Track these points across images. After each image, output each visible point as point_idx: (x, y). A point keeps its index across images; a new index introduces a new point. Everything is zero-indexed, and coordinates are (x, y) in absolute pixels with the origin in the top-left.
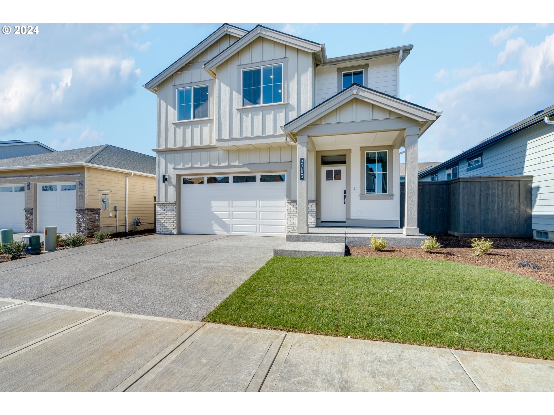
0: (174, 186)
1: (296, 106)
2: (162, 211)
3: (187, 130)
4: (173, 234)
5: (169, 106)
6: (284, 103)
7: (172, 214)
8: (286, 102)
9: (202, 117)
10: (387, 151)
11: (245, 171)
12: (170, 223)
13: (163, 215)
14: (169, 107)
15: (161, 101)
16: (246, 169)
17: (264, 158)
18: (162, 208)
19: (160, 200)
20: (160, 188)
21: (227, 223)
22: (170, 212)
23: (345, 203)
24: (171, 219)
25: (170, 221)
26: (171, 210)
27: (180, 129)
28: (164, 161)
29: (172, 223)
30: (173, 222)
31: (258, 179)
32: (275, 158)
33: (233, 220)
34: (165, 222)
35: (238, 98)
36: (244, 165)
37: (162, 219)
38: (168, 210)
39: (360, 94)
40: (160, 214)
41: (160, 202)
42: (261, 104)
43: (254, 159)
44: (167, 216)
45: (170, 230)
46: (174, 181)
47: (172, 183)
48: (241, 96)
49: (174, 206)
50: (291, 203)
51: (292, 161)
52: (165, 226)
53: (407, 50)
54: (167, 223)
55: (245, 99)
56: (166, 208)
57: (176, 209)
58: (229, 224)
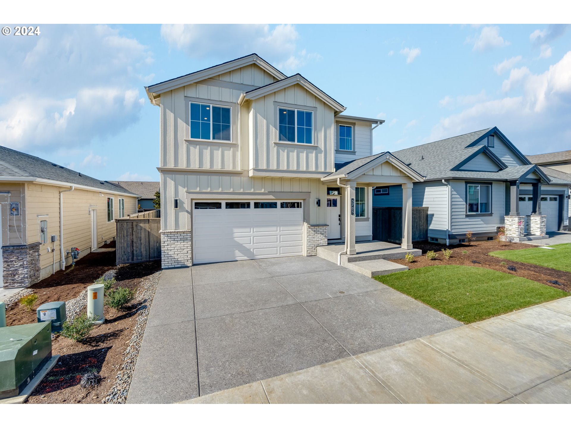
0: (187, 212)
1: (323, 149)
2: (171, 241)
3: (204, 151)
4: (188, 267)
5: (179, 119)
6: (314, 145)
7: (184, 243)
8: (316, 145)
9: (223, 139)
10: (366, 187)
11: (270, 198)
12: (183, 255)
13: (172, 246)
14: (179, 121)
15: (167, 110)
16: (271, 197)
17: (287, 188)
18: (170, 238)
19: (167, 228)
20: (167, 214)
21: (248, 247)
22: (183, 241)
23: (339, 225)
24: (184, 249)
25: (182, 252)
26: (184, 240)
27: (195, 148)
28: (173, 182)
29: (185, 254)
30: (187, 253)
31: (279, 205)
32: (296, 188)
33: (255, 244)
34: (175, 254)
35: (275, 132)
36: (270, 193)
37: (171, 250)
38: (180, 239)
39: (390, 159)
40: (168, 245)
41: (168, 231)
42: (296, 143)
43: (278, 188)
44: (178, 246)
45: (182, 262)
46: (187, 205)
47: (185, 208)
48: (278, 131)
49: (188, 235)
50: (310, 227)
51: (311, 192)
52: (175, 258)
53: (382, 122)
54: (178, 254)
55: (281, 135)
56: (176, 237)
57: (190, 238)
58: (251, 249)
